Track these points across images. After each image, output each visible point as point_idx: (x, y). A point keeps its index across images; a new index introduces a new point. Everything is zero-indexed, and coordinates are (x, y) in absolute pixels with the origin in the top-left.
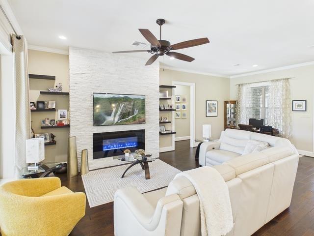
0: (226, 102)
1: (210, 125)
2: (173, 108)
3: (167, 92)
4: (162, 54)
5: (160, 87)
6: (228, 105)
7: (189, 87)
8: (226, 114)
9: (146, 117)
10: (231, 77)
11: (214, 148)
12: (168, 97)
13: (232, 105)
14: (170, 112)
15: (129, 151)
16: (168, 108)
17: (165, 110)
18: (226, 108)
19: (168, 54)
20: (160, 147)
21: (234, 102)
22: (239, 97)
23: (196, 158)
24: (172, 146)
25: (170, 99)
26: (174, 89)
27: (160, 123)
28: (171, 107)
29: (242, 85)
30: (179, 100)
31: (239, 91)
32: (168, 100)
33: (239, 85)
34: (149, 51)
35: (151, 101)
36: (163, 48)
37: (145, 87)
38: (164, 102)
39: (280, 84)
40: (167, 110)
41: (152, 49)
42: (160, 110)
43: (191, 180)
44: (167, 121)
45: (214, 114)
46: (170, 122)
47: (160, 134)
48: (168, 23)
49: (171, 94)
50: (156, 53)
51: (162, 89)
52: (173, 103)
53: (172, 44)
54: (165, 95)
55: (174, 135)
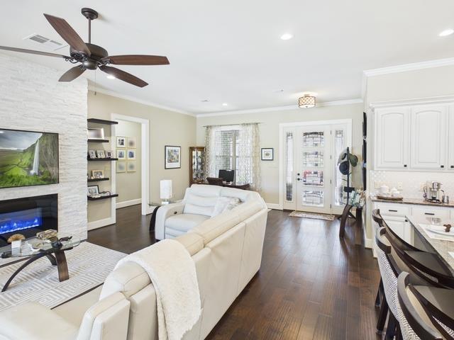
0: (192, 149)
1: (171, 181)
2: (114, 156)
3: (102, 130)
4: (92, 68)
5: (89, 120)
6: (194, 153)
7: (140, 125)
8: (191, 164)
9: (60, 172)
10: (198, 116)
11: (176, 213)
12: (103, 138)
13: (199, 153)
14: (109, 162)
15: (22, 237)
16: (103, 156)
17: (97, 160)
18: (191, 157)
19: (104, 68)
20: (88, 221)
21: (202, 149)
22: (207, 142)
23: (150, 230)
24: (110, 216)
25: (108, 141)
26: (113, 125)
27: (89, 181)
28: (109, 154)
29: (211, 126)
30: (122, 144)
31: (208, 135)
32: (104, 144)
33: (208, 127)
34: (66, 58)
35: (69, 144)
36: (95, 57)
37: (57, 118)
38: (97, 146)
39: (250, 128)
40: (101, 159)
41: (73, 55)
42: (89, 158)
43: (143, 264)
44: (102, 177)
45: (177, 165)
46: (108, 179)
47: (90, 199)
48: (103, 19)
49: (109, 133)
50: (79, 63)
51: (92, 124)
52: (113, 148)
53: (110, 55)
54: (99, 135)
55: (114, 199)
